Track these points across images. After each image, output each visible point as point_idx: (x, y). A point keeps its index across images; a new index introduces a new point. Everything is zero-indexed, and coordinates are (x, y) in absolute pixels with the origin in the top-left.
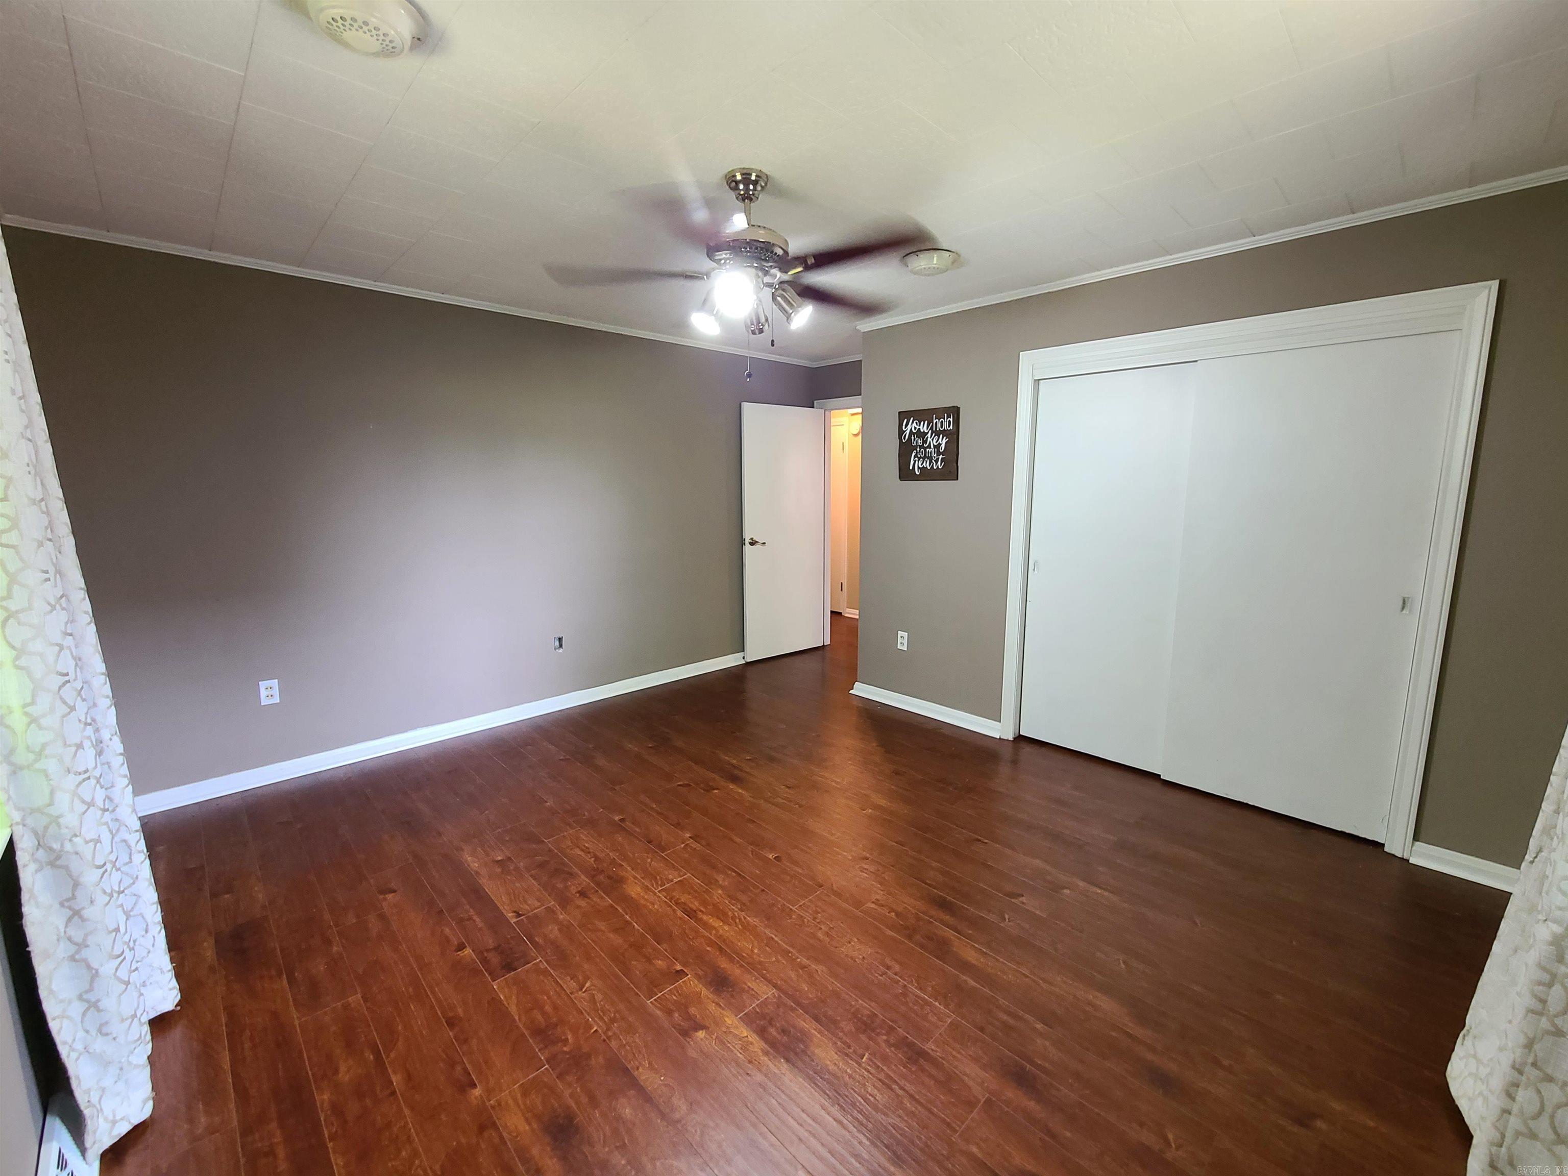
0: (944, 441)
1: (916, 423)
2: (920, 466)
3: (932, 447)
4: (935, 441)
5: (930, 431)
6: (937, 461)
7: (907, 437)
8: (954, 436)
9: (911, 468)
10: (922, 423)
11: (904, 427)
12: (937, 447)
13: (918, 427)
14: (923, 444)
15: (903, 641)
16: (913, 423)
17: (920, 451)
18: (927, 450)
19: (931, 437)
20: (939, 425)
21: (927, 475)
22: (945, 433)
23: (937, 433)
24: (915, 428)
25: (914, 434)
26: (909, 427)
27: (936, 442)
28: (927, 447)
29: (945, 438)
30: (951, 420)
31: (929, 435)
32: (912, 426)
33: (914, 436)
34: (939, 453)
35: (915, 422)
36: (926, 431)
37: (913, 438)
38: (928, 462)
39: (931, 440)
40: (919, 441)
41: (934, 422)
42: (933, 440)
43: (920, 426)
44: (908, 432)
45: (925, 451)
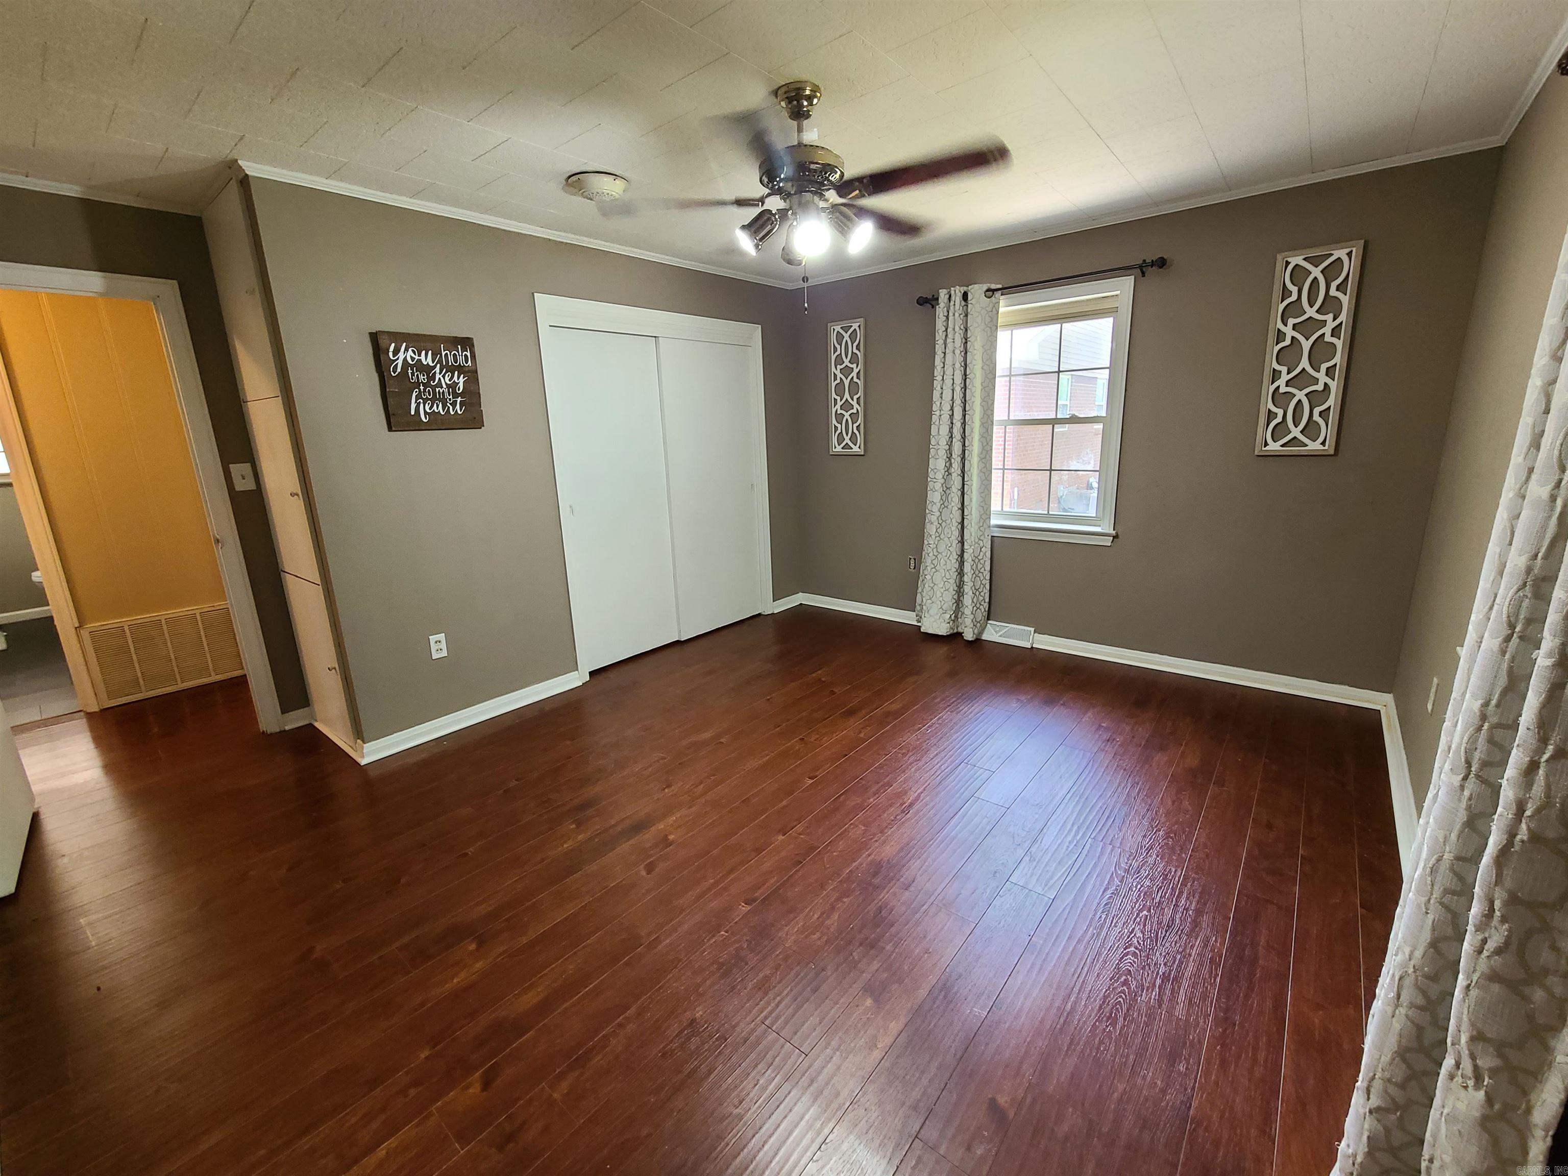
0: (462, 380)
1: (412, 350)
2: (428, 411)
3: (444, 386)
4: (447, 379)
5: (438, 365)
6: (454, 404)
7: (399, 370)
8: (472, 375)
9: (413, 413)
10: (423, 352)
11: (391, 355)
12: (453, 386)
13: (417, 357)
14: (429, 382)
15: (439, 646)
16: (406, 350)
17: (425, 390)
18: (437, 390)
19: (440, 374)
20: (451, 359)
21: (438, 423)
22: (461, 370)
23: (451, 369)
24: (413, 359)
25: (412, 366)
26: (401, 355)
27: (450, 380)
28: (436, 386)
29: (462, 376)
30: (469, 354)
31: (437, 369)
32: (405, 355)
33: (412, 369)
34: (456, 395)
35: (410, 349)
36: (431, 364)
37: (410, 371)
38: (440, 405)
39: (441, 376)
40: (421, 377)
41: (443, 354)
42: (444, 377)
43: (420, 355)
44: (400, 362)
45: (434, 391)
